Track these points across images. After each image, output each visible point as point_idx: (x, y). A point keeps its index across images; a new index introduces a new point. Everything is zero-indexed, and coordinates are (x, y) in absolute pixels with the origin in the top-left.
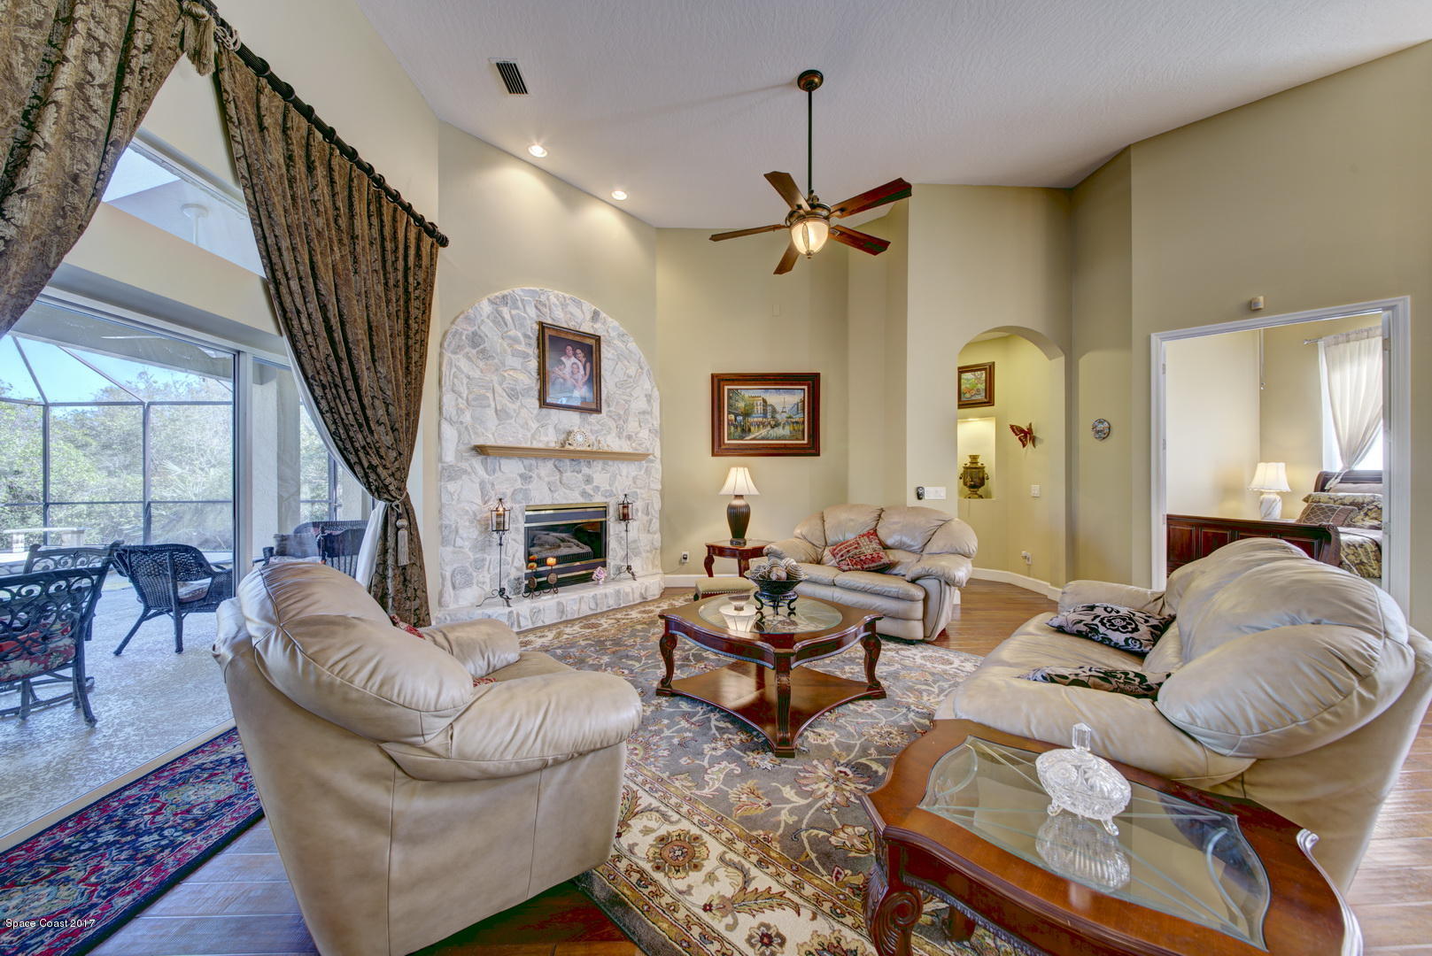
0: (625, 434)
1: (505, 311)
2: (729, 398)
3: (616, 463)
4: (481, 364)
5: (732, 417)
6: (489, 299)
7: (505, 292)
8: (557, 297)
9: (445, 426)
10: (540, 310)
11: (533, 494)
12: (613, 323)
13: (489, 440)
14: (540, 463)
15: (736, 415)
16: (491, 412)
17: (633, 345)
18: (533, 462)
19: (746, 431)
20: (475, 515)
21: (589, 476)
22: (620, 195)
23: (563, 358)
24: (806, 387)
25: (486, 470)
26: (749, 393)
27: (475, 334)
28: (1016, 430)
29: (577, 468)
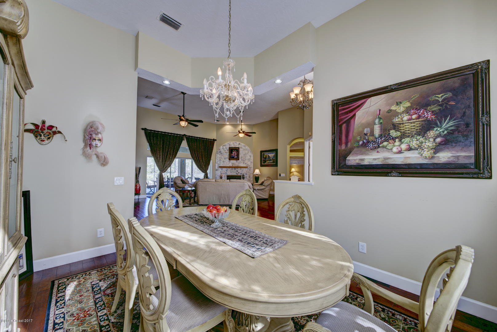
0: (245, 163)
1: (224, 147)
2: (263, 155)
3: (243, 168)
6: (222, 146)
7: (224, 144)
8: (233, 143)
9: (216, 164)
10: (229, 146)
11: (228, 173)
12: (243, 144)
13: (222, 166)
14: (229, 169)
15: (264, 159)
16: (222, 162)
17: (247, 147)
19: (265, 161)
20: (219, 176)
21: (237, 171)
23: (233, 152)
24: (275, 152)
25: (221, 170)
26: (266, 154)
29: (235, 169)
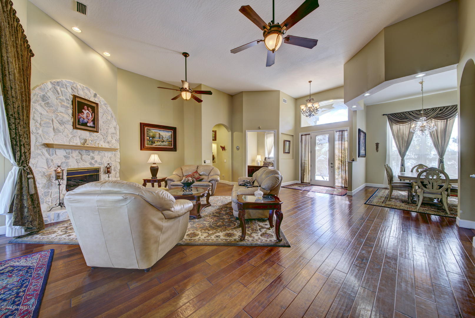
0: (107, 141)
1: (58, 88)
2: (147, 131)
3: (103, 152)
4: (47, 109)
5: (148, 138)
6: (51, 82)
7: (58, 80)
8: (80, 86)
10: (73, 90)
11: (70, 164)
12: (102, 99)
13: (49, 141)
14: (73, 151)
15: (150, 137)
16: (52, 129)
17: (109, 108)
18: (70, 151)
19: (153, 142)
20: (44, 173)
21: (93, 157)
22: (107, 54)
23: (83, 110)
24: (172, 131)
25: (49, 154)
26: (153, 131)
27: (44, 96)
28: (221, 147)
29: (88, 154)
